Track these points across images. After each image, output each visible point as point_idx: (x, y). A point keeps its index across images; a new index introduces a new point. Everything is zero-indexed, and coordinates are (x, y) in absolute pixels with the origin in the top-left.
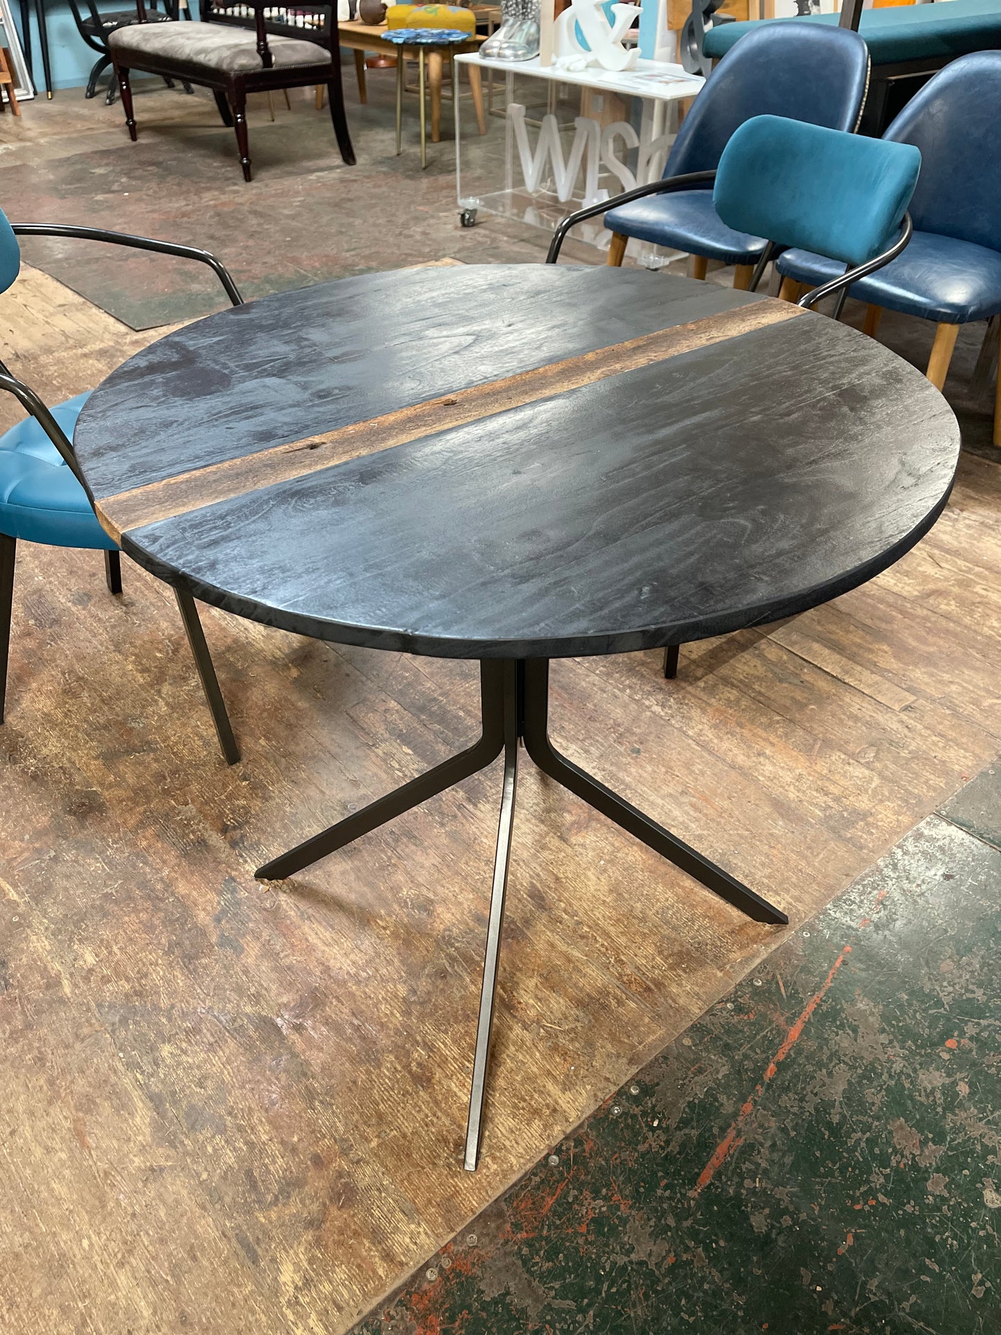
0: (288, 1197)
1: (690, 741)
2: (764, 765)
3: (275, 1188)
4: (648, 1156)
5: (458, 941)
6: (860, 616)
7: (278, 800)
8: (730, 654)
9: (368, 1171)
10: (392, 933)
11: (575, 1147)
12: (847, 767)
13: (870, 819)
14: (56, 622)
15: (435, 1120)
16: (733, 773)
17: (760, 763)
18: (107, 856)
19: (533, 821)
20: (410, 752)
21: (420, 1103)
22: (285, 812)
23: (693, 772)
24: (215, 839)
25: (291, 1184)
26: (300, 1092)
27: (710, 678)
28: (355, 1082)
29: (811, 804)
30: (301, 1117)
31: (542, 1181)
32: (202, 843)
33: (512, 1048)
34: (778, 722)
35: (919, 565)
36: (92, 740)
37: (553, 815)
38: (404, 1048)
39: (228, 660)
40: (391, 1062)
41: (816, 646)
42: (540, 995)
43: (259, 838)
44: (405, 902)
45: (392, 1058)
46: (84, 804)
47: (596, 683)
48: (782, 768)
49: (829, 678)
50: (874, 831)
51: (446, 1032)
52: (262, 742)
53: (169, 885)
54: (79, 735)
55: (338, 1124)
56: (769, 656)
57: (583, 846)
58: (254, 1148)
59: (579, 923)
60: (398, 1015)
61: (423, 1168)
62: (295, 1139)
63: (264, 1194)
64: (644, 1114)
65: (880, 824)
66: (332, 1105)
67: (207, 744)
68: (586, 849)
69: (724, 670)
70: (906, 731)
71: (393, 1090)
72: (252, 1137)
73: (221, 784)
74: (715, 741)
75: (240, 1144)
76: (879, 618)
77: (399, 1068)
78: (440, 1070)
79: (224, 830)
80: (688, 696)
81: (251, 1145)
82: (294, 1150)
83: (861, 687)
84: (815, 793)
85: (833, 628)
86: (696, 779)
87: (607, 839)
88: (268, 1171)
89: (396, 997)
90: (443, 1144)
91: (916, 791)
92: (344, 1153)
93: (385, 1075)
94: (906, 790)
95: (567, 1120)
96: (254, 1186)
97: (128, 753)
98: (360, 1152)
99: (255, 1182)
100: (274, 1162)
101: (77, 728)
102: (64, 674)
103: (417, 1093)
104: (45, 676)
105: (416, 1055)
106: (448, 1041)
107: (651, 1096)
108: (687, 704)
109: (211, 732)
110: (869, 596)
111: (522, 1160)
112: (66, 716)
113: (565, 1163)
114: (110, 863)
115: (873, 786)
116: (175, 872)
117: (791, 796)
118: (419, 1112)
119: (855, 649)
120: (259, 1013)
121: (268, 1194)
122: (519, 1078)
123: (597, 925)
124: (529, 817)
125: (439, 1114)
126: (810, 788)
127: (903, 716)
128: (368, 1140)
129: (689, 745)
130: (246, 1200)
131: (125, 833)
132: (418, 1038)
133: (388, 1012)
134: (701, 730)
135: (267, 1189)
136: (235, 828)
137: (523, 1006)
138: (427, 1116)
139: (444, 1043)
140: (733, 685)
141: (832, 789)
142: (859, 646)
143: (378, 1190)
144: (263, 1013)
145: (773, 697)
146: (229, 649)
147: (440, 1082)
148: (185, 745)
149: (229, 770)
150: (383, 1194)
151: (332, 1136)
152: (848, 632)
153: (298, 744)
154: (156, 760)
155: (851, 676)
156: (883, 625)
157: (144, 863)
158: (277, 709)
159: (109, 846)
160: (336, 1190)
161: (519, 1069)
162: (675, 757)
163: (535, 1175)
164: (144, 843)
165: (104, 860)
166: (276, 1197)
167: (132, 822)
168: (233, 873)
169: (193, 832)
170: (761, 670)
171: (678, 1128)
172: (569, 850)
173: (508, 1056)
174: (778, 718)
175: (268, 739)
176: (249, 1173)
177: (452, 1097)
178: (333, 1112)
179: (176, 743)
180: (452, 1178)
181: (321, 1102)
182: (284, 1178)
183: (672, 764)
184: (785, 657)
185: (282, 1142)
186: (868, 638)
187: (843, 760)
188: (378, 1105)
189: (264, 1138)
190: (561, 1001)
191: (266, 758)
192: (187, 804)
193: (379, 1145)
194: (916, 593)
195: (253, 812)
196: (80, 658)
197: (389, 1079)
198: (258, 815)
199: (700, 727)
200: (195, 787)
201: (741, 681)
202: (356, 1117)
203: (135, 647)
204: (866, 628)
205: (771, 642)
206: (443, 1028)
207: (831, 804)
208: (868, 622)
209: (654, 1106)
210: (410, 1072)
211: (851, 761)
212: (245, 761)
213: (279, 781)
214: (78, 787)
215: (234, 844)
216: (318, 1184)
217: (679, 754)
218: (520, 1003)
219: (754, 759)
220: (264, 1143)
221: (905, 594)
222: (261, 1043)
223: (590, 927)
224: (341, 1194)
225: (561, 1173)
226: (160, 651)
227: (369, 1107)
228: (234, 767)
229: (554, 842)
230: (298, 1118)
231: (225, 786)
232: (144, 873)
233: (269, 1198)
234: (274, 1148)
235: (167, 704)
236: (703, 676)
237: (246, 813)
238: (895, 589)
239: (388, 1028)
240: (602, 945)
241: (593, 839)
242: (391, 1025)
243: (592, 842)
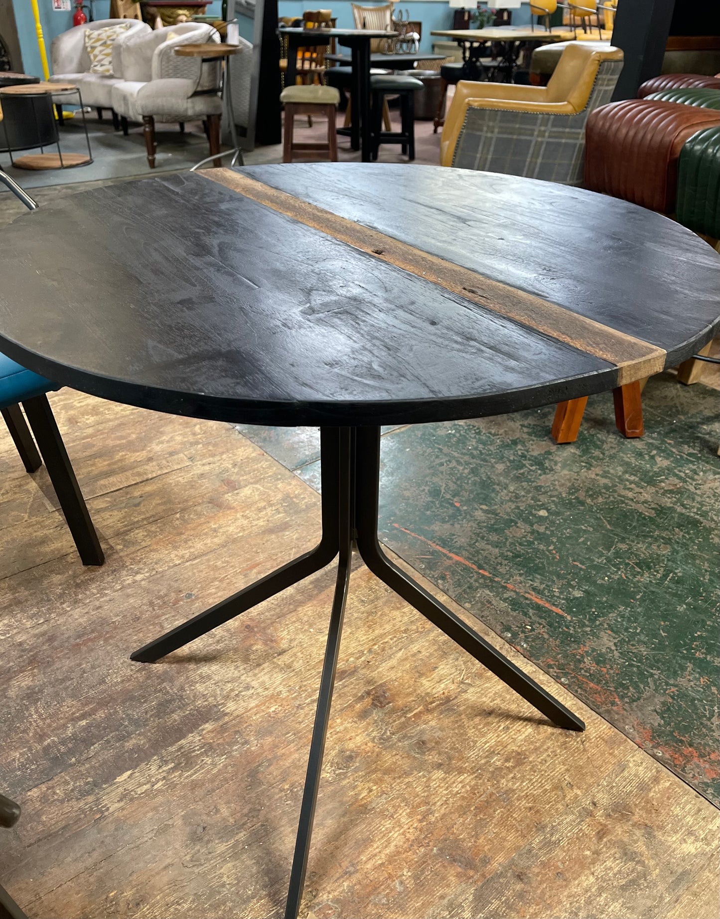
0: (635, 853)
1: (188, 564)
2: (228, 530)
3: (631, 865)
4: (550, 633)
5: (385, 732)
9: (600, 795)
10: (376, 783)
11: (553, 668)
12: (241, 495)
15: (550, 750)
16: (231, 547)
17: (224, 532)
19: (257, 671)
20: (129, 773)
21: (539, 760)
23: (224, 567)
26: (546, 854)
27: (114, 541)
28: (530, 809)
29: (272, 516)
30: (568, 850)
31: (580, 688)
33: (484, 699)
34: (182, 516)
37: (252, 657)
38: (493, 772)
40: (508, 781)
42: (437, 679)
44: (339, 774)
45: (503, 781)
48: (233, 523)
49: (143, 484)
51: (475, 742)
55: (568, 820)
56: (104, 506)
58: (603, 887)
59: (370, 651)
60: (462, 777)
61: (588, 758)
62: (588, 853)
63: (638, 873)
64: (523, 632)
66: (553, 827)
68: (295, 639)
69: (107, 532)
70: (213, 465)
71: (531, 780)
72: (593, 890)
74: (192, 550)
75: (602, 900)
77: (512, 775)
78: (509, 747)
80: (131, 556)
81: (601, 890)
82: (597, 853)
83: (159, 473)
84: (262, 513)
86: (233, 566)
87: (288, 624)
88: (619, 872)
89: (444, 779)
90: (568, 745)
91: (271, 473)
92: (591, 814)
93: (520, 785)
94: (269, 477)
95: (535, 672)
96: (633, 882)
98: (587, 802)
99: (630, 881)
100: (611, 868)
103: (531, 762)
105: (498, 763)
106: (484, 740)
107: (511, 627)
108: (141, 559)
111: (568, 698)
113: (566, 675)
115: (261, 488)
117: (262, 524)
118: (545, 761)
119: (116, 466)
120: (471, 902)
121: (637, 869)
122: (508, 697)
123: (373, 640)
124: (250, 674)
125: (545, 747)
126: (257, 514)
127: (198, 463)
128: (576, 796)
129: (192, 565)
130: (647, 887)
132: (483, 762)
133: (460, 785)
134: (176, 556)
135: (632, 871)
137: (446, 692)
138: (549, 756)
139: (486, 743)
140: (128, 531)
141: (260, 505)
142: (113, 464)
143: (612, 788)
144: (471, 898)
145: (152, 513)
147: (519, 747)
150: (614, 785)
151: (579, 823)
155: (146, 474)
160: (620, 818)
161: (500, 696)
162: (203, 574)
163: (577, 691)
166: (638, 862)
170: (117, 513)
171: (530, 618)
172: (295, 650)
173: (491, 702)
174: (178, 515)
176: (623, 888)
177: (529, 738)
178: (559, 824)
180: (591, 739)
181: (552, 835)
182: (622, 858)
183: (211, 577)
185: (593, 863)
186: (105, 458)
187: (233, 495)
188: (546, 790)
189: (592, 879)
190: (442, 667)
193: (579, 788)
197: (523, 782)
199: (172, 556)
201: (125, 526)
202: (560, 806)
206: (472, 744)
207: (274, 508)
209: (517, 627)
210: (514, 767)
211: (236, 492)
216: (619, 831)
217: (200, 572)
218: (444, 693)
219: (219, 534)
220: (597, 879)
222: (503, 896)
223: (375, 644)
224: (622, 814)
225: (572, 678)
227: (549, 796)
229: (285, 659)
230: (570, 853)
233: (639, 868)
234: (599, 869)
239: (476, 785)
240: (391, 639)
241: (285, 632)
242: (473, 783)
243: (288, 634)
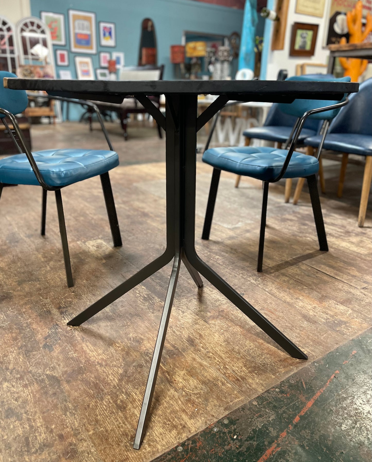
0: (43, 451)
1: (266, 293)
2: (299, 303)
3: (37, 446)
4: (230, 451)
5: (151, 355)
6: (343, 258)
7: (85, 300)
8: (286, 266)
9: (85, 444)
10: (122, 349)
11: (192, 444)
12: (337, 306)
13: (348, 324)
14: (17, 242)
15: (124, 425)
16: (285, 304)
17: (297, 301)
18: (7, 313)
19: (193, 314)
20: (145, 288)
21: (118, 417)
22: (87, 304)
23: (267, 303)
24: (55, 311)
25: (45, 446)
26: (61, 407)
27: (277, 273)
28: (88, 406)
29: (320, 317)
30: (59, 418)
31: (172, 458)
32: (49, 312)
33: (168, 398)
34: (305, 289)
35: (367, 245)
36: (16, 276)
37: (202, 313)
38: (116, 393)
39: (79, 256)
40: (108, 399)
41: (323, 266)
42: (185, 378)
43: (73, 312)
44: (130, 339)
45: (109, 397)
46: (4, 296)
47: (228, 271)
48: (307, 304)
49: (328, 276)
50: (350, 329)
51: (137, 389)
52: (84, 281)
53: (29, 325)
54: (12, 275)
55: (76, 423)
56: (303, 268)
57: (214, 324)
58: (33, 428)
59: (208, 352)
60: (116, 380)
61: (113, 446)
62: (53, 427)
63: (31, 448)
64: (230, 432)
65: (352, 326)
66: (75, 414)
67: (62, 280)
68: (215, 325)
69: (283, 271)
70: (364, 296)
71: (106, 411)
72: (33, 424)
73: (63, 293)
74: (278, 293)
75: (27, 426)
76: (350, 259)
77: (111, 402)
78: (131, 404)
79: (59, 308)
80: (267, 278)
81: (32, 427)
82: (51, 431)
83: (343, 280)
84: (322, 314)
85: (330, 261)
86: (268, 305)
87: (225, 323)
88: (36, 439)
89: (117, 373)
90: (125, 436)
91: (369, 316)
92: (75, 435)
93: (104, 404)
94: (365, 316)
95: (190, 432)
96: (28, 444)
97: (29, 281)
98: (83, 436)
99: (29, 443)
100: (40, 435)
101: (12, 272)
102: (13, 256)
103: (117, 413)
104: (6, 256)
105: (121, 397)
106: (138, 393)
107: (234, 425)
108: (266, 281)
109: (64, 277)
110: (346, 252)
111: (164, 448)
112: (9, 268)
113: (186, 451)
114: (7, 316)
115: (349, 313)
116: (34, 320)
117: (311, 314)
118: (116, 421)
119: (340, 268)
120: (53, 374)
121: (33, 448)
122: (169, 411)
123: (217, 353)
125: (126, 423)
126: (320, 311)
127: (362, 291)
128: (88, 431)
129: (266, 294)
130: (22, 450)
131: (17, 306)
132: (124, 390)
133: (112, 379)
134: (271, 289)
135: (34, 446)
136: (64, 308)
137: (176, 382)
138: (120, 423)
140: (286, 276)
141: (329, 312)
142: (342, 267)
143: (88, 453)
144: (54, 375)
145: (304, 280)
146: (80, 253)
147: (130, 409)
148: (52, 280)
149: (68, 289)
150: (90, 456)
151: (71, 427)
152: (336, 262)
153: (98, 283)
154: (39, 284)
155: (338, 276)
156: (352, 262)
157: (22, 317)
158: (93, 271)
159: (9, 310)
160: (67, 450)
161: (169, 407)
162: (259, 297)
163: (169, 454)
164: (24, 310)
165: (5, 315)
166: (37, 451)
167: (22, 303)
168: (58, 323)
169: (46, 308)
170: (299, 272)
171: (247, 440)
172: (208, 326)
173: (165, 401)
174: (305, 287)
175: (87, 280)
176: (27, 439)
177: (134, 416)
178: (75, 417)
179: (49, 279)
180: (127, 452)
181: (70, 413)
182: (43, 443)
183: (258, 299)
184: (309, 269)
185: (47, 428)
186: (346, 265)
187: (335, 303)
188: (97, 416)
189: (39, 424)
190: (195, 381)
191: (84, 286)
192: (47, 299)
193: (93, 434)
194: (366, 253)
195: (73, 303)
196: (21, 252)
197: (106, 406)
198: (75, 304)
199: (271, 288)
200: (52, 293)
201: (290, 275)
202: (85, 420)
203: (44, 250)
204: (344, 262)
205: (303, 264)
206: (137, 387)
207: (329, 318)
208: (346, 260)
209: (235, 429)
210: (116, 404)
211: (338, 304)
212: (75, 287)
213: (87, 294)
214: (4, 291)
215: (62, 313)
216: (59, 447)
217: (261, 296)
218: (175, 381)
219: (295, 300)
220: (38, 427)
221: (361, 253)
222: (49, 386)
223: (213, 354)
224: (69, 453)
225: (183, 455)
226: (53, 252)
227: (93, 417)
228: (70, 288)
229: (202, 322)
230: (57, 418)
231: (65, 294)
232: (20, 320)
233: (33, 450)
234: (42, 430)
235: (50, 267)
236: (274, 272)
237: (71, 303)
238: (357, 251)
239: (110, 385)
240: (218, 361)
241: (219, 322)
242: (112, 384)
243: (218, 323)
